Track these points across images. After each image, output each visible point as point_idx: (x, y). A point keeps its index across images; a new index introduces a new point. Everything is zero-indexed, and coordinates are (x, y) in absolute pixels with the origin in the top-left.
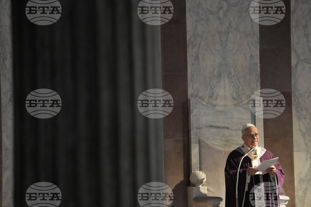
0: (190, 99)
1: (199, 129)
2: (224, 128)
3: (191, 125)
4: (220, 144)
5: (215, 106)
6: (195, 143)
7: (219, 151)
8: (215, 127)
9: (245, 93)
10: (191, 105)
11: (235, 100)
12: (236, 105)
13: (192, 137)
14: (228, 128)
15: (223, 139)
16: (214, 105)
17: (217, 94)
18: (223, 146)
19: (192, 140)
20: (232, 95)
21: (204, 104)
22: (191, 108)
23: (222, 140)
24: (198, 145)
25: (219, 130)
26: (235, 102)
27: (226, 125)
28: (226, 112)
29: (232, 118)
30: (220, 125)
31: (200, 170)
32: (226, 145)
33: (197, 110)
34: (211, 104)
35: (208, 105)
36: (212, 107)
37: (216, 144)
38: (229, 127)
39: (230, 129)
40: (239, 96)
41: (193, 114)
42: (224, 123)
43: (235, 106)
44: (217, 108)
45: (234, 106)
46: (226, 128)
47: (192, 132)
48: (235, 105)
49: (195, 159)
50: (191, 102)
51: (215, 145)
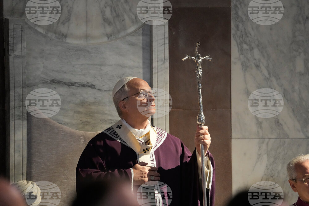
0: (7, 20)
1: (28, 87)
2: (83, 86)
3: (11, 78)
4: (74, 122)
5: (65, 36)
6: (19, 119)
7: (72, 136)
8: (65, 84)
9: (130, 10)
10: (11, 33)
11: (109, 23)
12: (111, 36)
13: (12, 104)
14: (92, 86)
15: (81, 110)
16: (63, 35)
17: (69, 11)
18: (81, 126)
19: (12, 112)
20: (103, 13)
21: (40, 33)
22: (10, 39)
23: (79, 113)
24: (25, 122)
25: (73, 89)
26: (109, 30)
27: (89, 80)
28: (88, 51)
29: (101, 65)
30: (75, 79)
31: (29, 177)
32: (86, 123)
33: (24, 44)
34: (55, 33)
35: (50, 34)
36: (58, 38)
37: (67, 120)
38: (94, 83)
39: (97, 88)
40: (118, 16)
41: (16, 53)
42: (84, 75)
43: (108, 38)
44: (68, 40)
45: (106, 39)
46: (89, 86)
47: (11, 93)
48: (109, 36)
49: (17, 155)
50: (11, 26)
51: (64, 124)
